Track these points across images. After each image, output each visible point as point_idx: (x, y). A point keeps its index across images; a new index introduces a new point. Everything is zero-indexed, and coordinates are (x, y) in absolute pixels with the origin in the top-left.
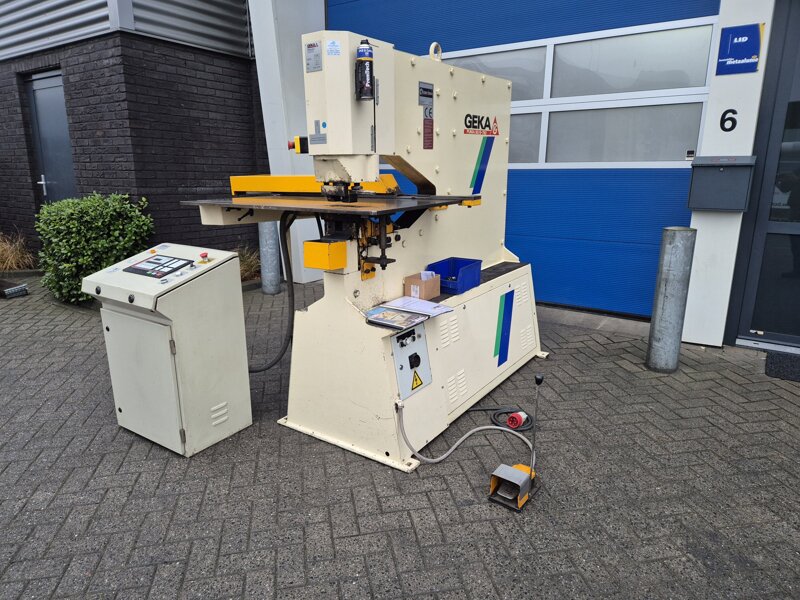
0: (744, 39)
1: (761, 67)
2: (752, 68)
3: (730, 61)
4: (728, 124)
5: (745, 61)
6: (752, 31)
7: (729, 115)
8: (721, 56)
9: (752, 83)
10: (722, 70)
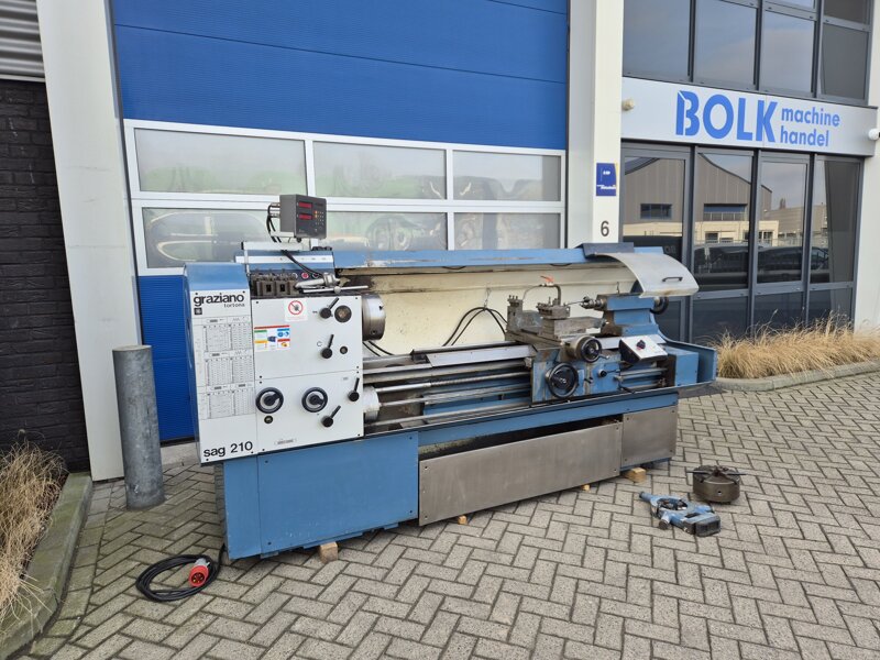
0: (608, 173)
1: (618, 193)
2: (612, 193)
3: (603, 187)
4: (605, 231)
5: (610, 188)
6: (611, 167)
7: (605, 225)
8: (598, 183)
9: (614, 202)
10: (600, 193)
